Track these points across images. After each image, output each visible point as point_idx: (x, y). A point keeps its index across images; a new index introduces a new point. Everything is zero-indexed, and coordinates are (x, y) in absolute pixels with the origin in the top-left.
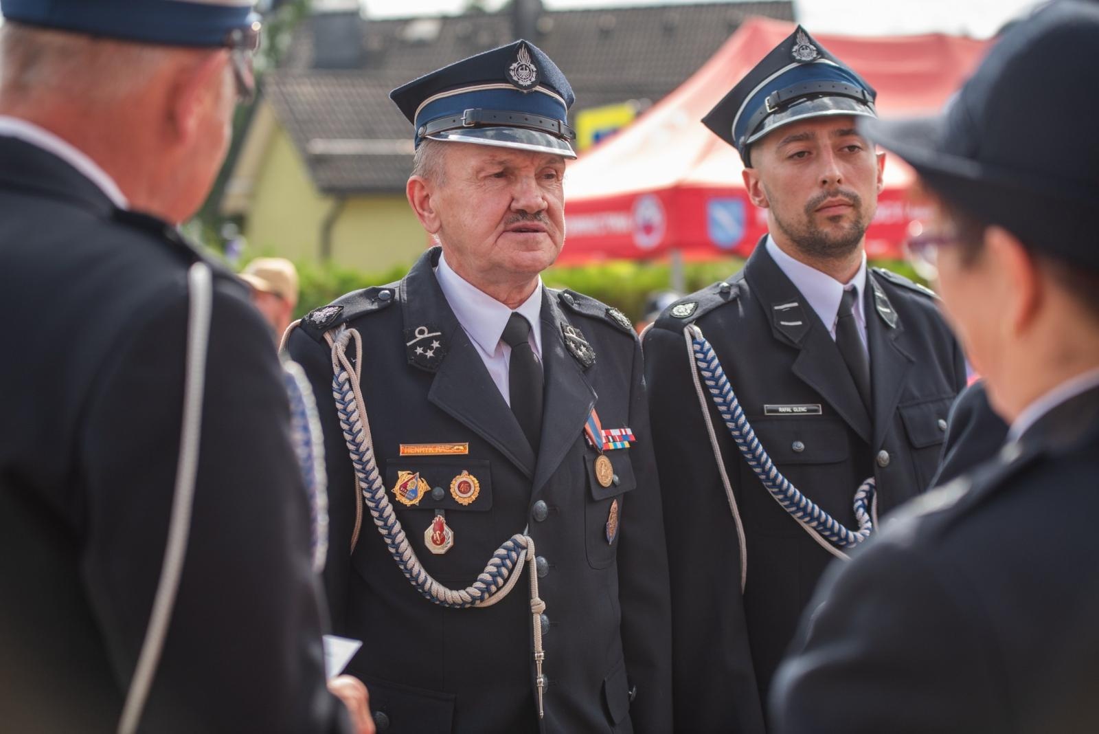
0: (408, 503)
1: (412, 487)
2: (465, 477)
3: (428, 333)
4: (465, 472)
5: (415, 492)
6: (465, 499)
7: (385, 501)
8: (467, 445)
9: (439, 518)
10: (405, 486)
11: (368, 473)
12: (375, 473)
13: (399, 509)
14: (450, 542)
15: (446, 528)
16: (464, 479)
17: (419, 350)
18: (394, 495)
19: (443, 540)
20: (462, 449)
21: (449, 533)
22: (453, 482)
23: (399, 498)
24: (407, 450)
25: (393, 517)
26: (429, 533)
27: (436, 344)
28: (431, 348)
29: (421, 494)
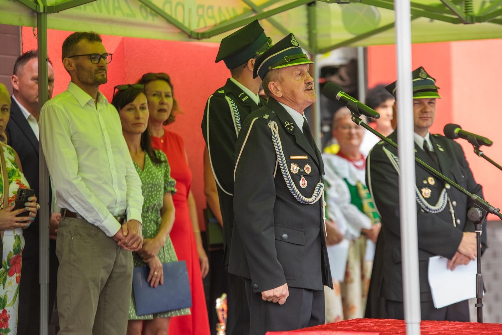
0: (295, 173)
1: (295, 168)
2: (307, 166)
3: (289, 123)
4: (307, 164)
5: (296, 169)
6: (308, 172)
7: (288, 173)
8: (307, 157)
9: (303, 178)
10: (293, 168)
11: (284, 164)
12: (286, 165)
13: (292, 175)
14: (306, 185)
15: (305, 180)
16: (308, 166)
17: (289, 128)
18: (291, 170)
19: (305, 184)
20: (306, 157)
21: (306, 182)
22: (305, 167)
23: (292, 171)
24: (292, 157)
25: (291, 178)
26: (301, 182)
27: (292, 127)
28: (292, 128)
29: (298, 170)
